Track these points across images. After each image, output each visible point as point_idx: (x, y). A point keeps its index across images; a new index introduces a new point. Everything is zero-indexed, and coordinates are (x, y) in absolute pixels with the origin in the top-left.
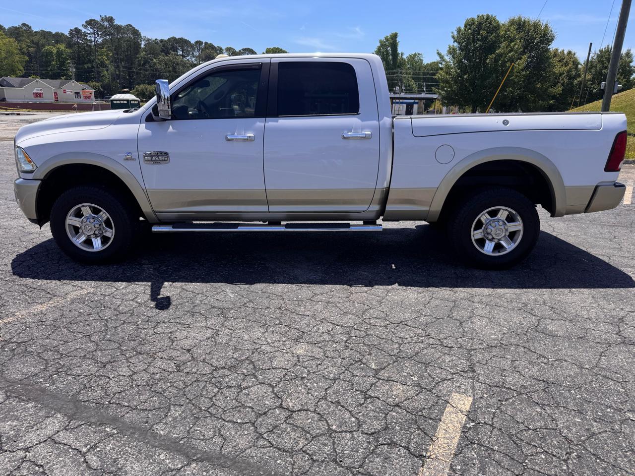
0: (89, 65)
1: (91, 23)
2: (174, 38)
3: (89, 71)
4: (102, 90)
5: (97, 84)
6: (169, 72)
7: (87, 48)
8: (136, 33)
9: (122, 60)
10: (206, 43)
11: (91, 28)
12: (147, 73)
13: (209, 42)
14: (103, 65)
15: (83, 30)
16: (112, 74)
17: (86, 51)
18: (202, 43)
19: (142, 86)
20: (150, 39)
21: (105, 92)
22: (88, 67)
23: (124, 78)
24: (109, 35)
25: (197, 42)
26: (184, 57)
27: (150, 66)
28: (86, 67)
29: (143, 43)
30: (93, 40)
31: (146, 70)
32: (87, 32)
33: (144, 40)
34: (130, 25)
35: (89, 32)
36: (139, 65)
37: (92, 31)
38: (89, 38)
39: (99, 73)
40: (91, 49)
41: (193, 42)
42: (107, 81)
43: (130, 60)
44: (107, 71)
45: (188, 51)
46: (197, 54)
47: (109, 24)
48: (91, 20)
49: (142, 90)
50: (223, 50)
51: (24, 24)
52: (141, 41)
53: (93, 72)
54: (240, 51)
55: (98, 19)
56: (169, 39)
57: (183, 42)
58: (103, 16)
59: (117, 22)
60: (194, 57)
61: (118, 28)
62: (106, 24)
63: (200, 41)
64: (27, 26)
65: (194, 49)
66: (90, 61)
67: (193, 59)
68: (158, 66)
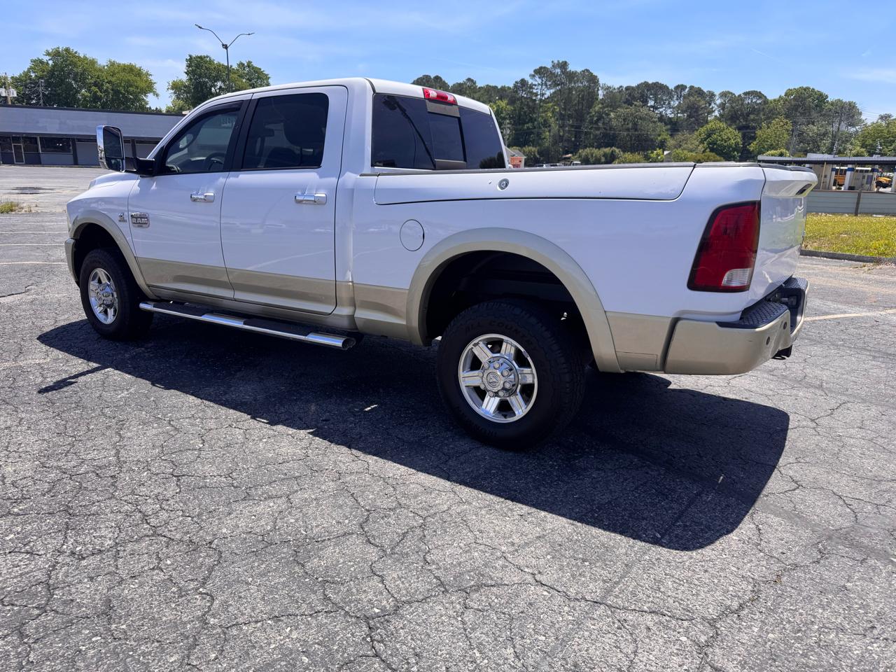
0: (530, 125)
1: (540, 72)
2: (646, 84)
3: (529, 132)
4: (538, 156)
5: (533, 149)
6: (628, 130)
7: (531, 104)
8: (593, 80)
9: (570, 116)
10: (692, 87)
11: (539, 78)
12: (598, 132)
13: (696, 86)
14: (546, 124)
15: (530, 81)
16: (554, 136)
17: (528, 106)
18: (686, 87)
19: (588, 150)
20: (610, 87)
21: (542, 159)
22: (528, 128)
23: (569, 140)
24: (558, 85)
25: (677, 87)
26: (657, 108)
27: (603, 123)
28: (526, 128)
29: (600, 92)
30: (539, 93)
31: (598, 129)
32: (534, 83)
33: (602, 88)
34: (587, 70)
35: (536, 83)
36: (591, 122)
37: (540, 81)
38: (535, 91)
39: (539, 135)
40: (535, 104)
41: (672, 87)
42: (546, 144)
43: (580, 117)
44: (549, 131)
45: (663, 100)
46: (675, 103)
47: (562, 71)
48: (541, 68)
49: (587, 156)
50: (715, 95)
51: (469, 80)
52: (598, 90)
53: (533, 133)
54: (740, 96)
55: (549, 66)
56: (639, 86)
57: (657, 90)
58: (556, 62)
59: (572, 68)
60: (670, 108)
61: (572, 76)
62: (558, 71)
63: (682, 85)
64: (472, 81)
65: (671, 98)
66: (532, 120)
67: (669, 112)
68: (614, 123)
